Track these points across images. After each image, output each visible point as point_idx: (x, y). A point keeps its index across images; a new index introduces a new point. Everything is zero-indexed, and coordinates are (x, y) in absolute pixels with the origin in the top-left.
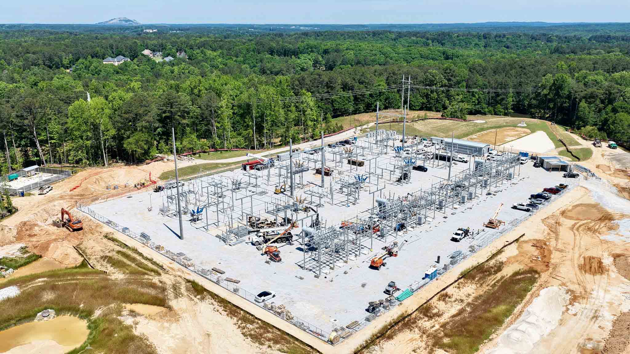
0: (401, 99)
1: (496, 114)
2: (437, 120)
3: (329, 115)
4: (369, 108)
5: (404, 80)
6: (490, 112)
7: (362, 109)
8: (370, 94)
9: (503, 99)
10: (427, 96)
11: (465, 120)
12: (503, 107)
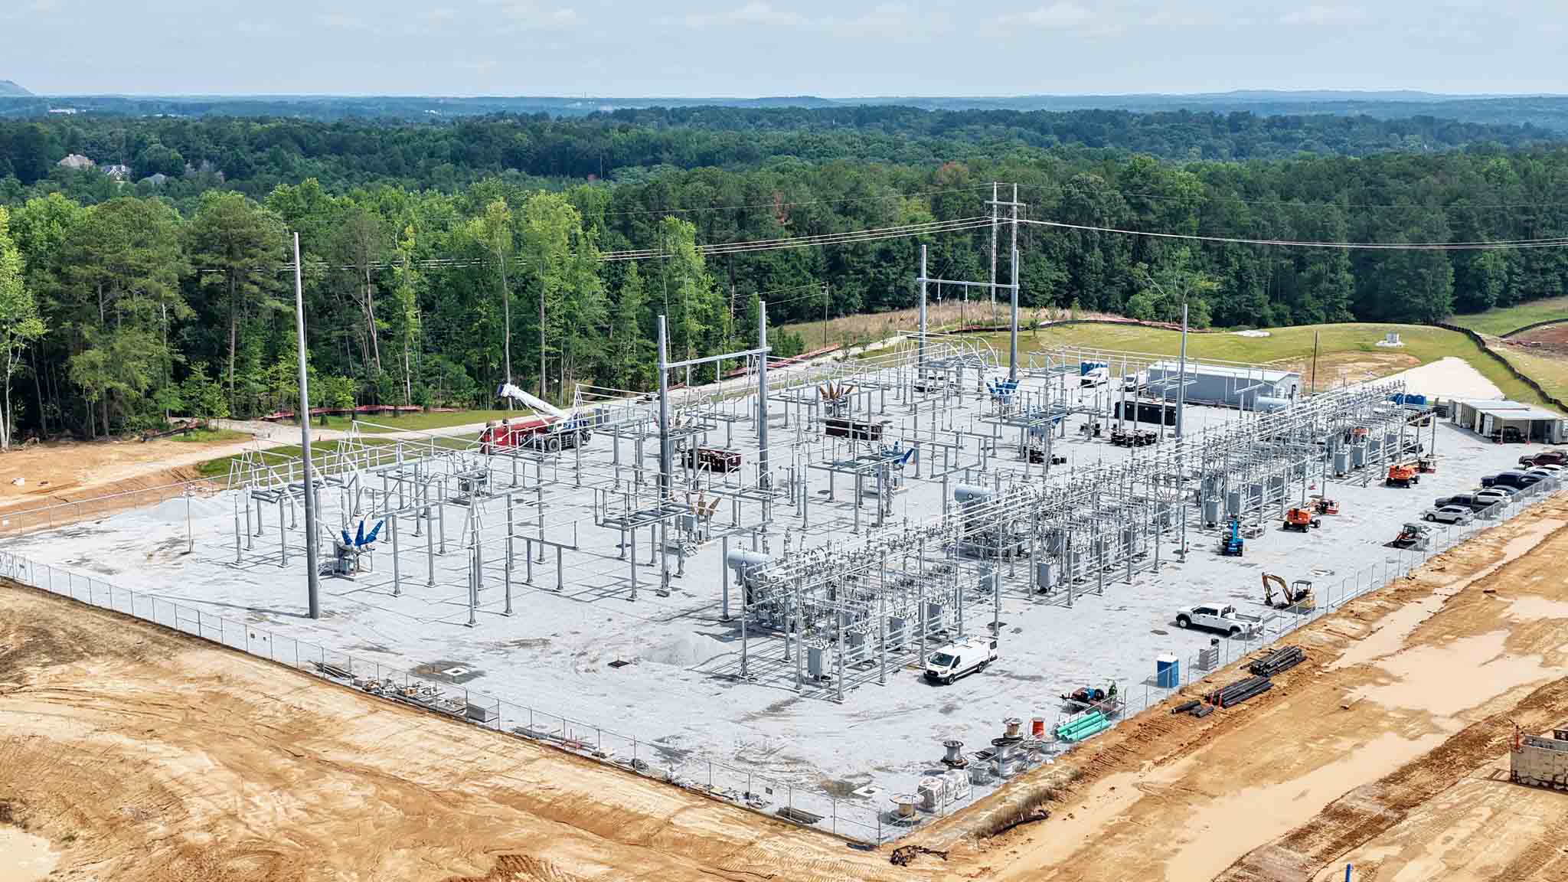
4: (882, 298)
5: (995, 202)
10: (1072, 260)
12: (1321, 303)
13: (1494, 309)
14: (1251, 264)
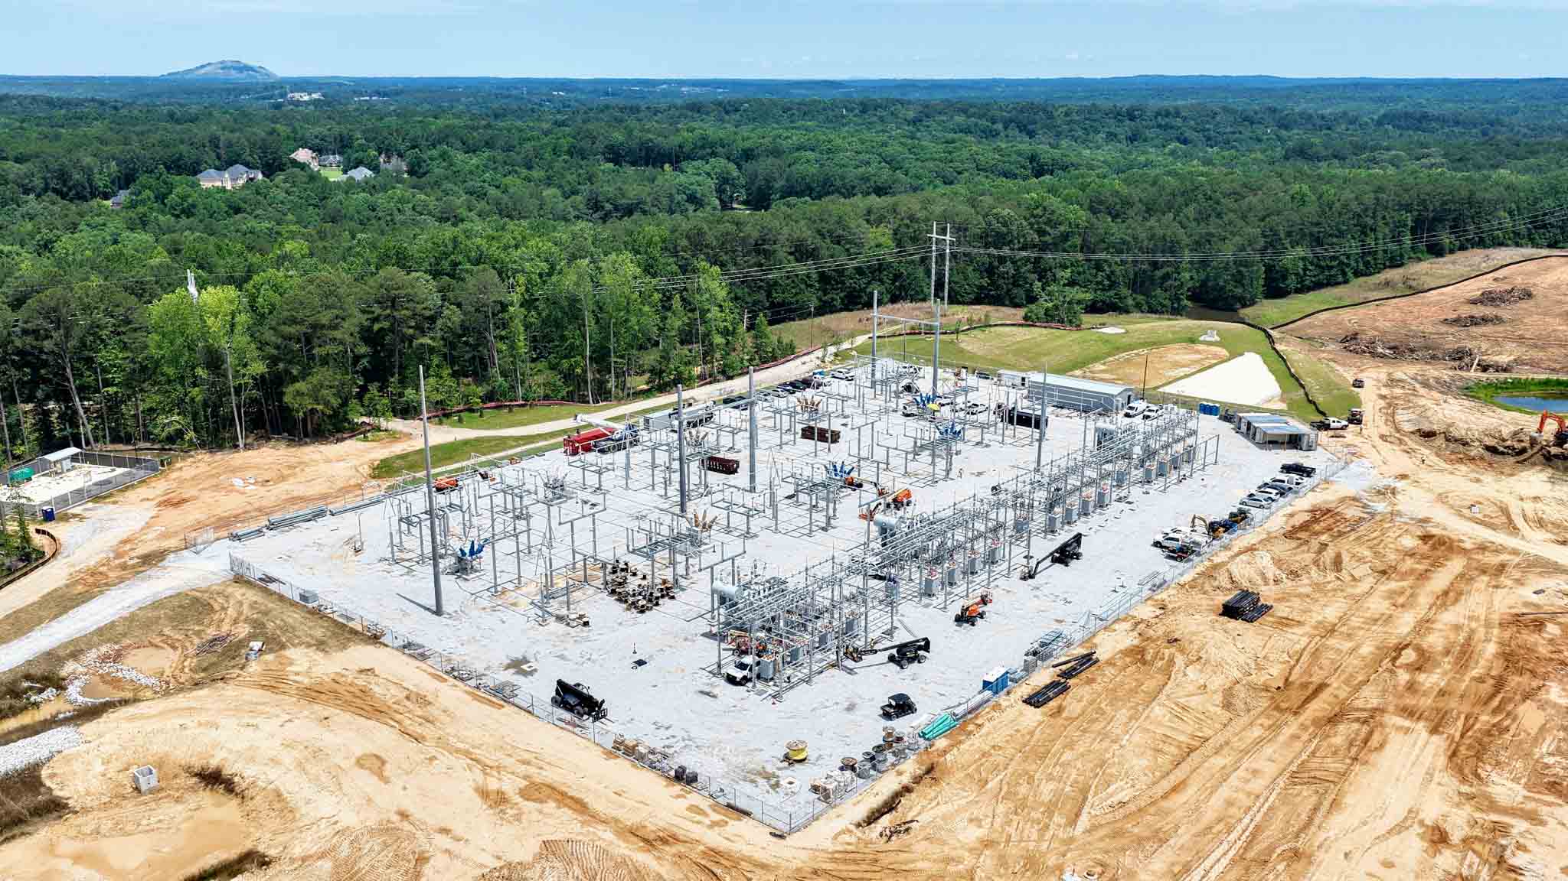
0: (929, 277)
1: (1152, 311)
2: (1014, 329)
3: (761, 319)
4: (856, 301)
5: (934, 235)
6: (1138, 307)
7: (838, 303)
8: (855, 268)
9: (1167, 277)
10: (990, 271)
11: (1078, 327)
12: (1167, 295)
13: (1292, 295)
14: (1118, 270)
